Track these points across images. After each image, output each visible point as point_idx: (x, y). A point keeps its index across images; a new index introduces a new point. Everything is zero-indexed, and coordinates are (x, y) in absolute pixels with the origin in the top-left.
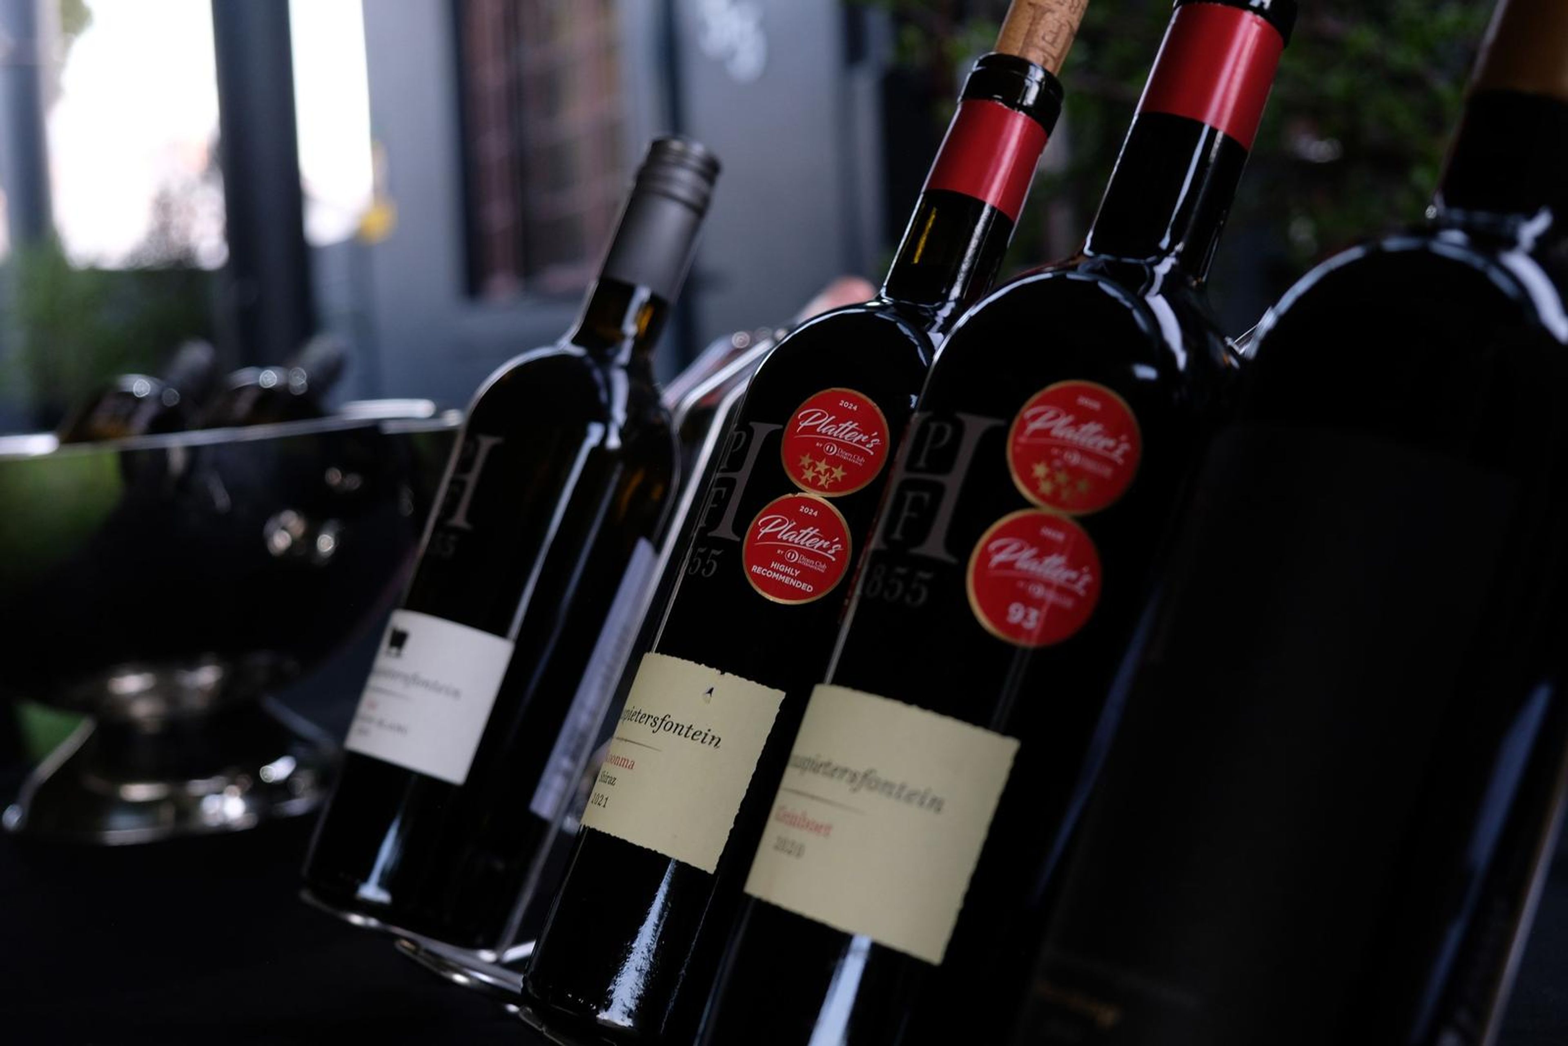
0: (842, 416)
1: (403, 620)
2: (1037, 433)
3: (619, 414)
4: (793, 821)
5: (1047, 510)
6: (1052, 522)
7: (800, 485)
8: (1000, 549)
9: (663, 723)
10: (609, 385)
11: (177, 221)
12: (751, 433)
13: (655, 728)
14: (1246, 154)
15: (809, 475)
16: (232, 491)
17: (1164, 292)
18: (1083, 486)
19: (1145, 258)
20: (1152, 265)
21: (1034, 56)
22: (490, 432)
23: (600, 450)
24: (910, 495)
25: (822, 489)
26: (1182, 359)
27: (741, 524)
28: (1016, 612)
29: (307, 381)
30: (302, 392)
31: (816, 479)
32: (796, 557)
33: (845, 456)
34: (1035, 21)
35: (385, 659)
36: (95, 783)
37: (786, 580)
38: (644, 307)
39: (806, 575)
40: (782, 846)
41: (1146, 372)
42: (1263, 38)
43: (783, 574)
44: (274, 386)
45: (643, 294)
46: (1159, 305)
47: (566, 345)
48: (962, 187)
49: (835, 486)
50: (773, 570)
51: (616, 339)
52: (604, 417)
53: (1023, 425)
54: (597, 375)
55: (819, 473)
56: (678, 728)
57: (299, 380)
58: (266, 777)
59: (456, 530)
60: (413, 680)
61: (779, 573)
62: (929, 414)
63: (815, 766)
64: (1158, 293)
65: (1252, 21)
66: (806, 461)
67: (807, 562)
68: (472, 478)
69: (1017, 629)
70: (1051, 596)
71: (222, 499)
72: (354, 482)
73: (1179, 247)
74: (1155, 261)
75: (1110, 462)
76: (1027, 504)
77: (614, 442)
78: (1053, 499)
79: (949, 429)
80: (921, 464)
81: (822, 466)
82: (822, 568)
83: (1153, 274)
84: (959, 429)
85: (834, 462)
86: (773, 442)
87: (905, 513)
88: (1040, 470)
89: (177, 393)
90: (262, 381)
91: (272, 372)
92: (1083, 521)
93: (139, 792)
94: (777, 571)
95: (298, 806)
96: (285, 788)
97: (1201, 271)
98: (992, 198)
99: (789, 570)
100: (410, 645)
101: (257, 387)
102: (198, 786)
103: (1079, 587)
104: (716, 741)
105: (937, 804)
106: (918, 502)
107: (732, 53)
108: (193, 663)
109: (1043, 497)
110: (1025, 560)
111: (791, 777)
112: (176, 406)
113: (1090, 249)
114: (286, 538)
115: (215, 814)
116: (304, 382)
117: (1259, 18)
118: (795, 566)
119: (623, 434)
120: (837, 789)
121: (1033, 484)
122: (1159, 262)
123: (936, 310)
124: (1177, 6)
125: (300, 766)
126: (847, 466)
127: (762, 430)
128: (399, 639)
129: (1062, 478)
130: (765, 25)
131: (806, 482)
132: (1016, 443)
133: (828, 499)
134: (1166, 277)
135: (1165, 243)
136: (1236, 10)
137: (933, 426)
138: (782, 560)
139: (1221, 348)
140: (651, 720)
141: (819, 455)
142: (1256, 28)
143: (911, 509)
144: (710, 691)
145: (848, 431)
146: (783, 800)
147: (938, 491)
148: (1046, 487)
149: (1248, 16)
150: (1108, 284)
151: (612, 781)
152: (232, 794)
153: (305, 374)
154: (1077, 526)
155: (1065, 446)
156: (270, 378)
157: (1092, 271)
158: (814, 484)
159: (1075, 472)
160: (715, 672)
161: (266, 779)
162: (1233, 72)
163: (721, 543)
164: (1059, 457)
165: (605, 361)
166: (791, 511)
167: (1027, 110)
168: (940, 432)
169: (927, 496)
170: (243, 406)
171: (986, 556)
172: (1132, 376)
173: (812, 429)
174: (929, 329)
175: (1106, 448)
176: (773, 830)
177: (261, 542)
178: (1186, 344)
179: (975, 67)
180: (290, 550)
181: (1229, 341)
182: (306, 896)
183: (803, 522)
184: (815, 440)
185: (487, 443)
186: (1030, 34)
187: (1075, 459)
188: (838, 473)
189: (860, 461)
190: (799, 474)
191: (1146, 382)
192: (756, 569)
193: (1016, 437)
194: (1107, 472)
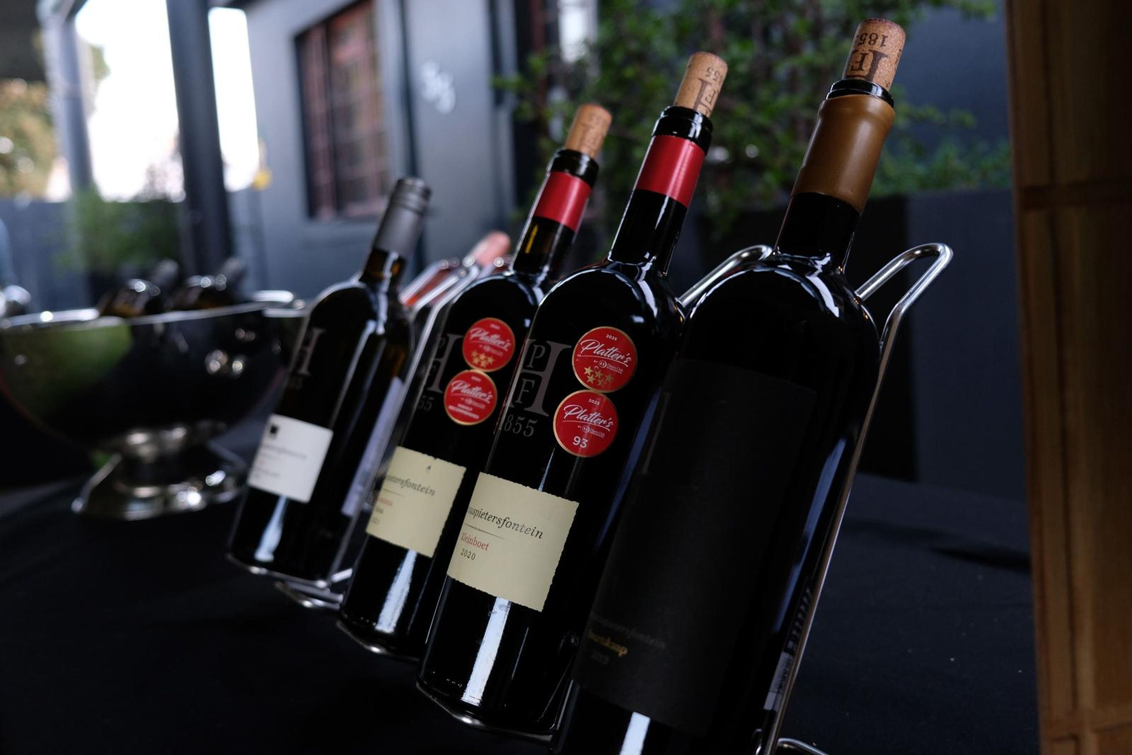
0: (492, 332)
1: (277, 420)
2: (587, 352)
3: (383, 315)
4: (469, 541)
5: (592, 390)
6: (594, 396)
7: (472, 366)
8: (569, 410)
9: (406, 483)
10: (377, 302)
11: (158, 180)
12: (447, 339)
13: (403, 485)
14: (686, 209)
15: (476, 361)
16: (188, 341)
17: (646, 279)
18: (609, 378)
19: (637, 263)
20: (640, 266)
21: (584, 150)
22: (319, 326)
23: (374, 336)
24: (525, 381)
25: (482, 368)
26: (655, 311)
27: (444, 384)
28: (577, 441)
29: (226, 283)
30: (224, 288)
31: (479, 363)
32: (470, 402)
33: (494, 351)
34: (585, 132)
35: (267, 440)
36: (121, 487)
37: (466, 413)
38: (395, 262)
39: (475, 410)
40: (465, 553)
41: (639, 319)
42: (695, 153)
43: (465, 410)
44: (209, 287)
45: (394, 256)
46: (644, 285)
47: (354, 282)
48: (549, 215)
49: (489, 366)
50: (459, 408)
51: (380, 280)
52: (375, 317)
53: (580, 348)
54: (372, 297)
55: (481, 360)
56: (413, 486)
57: (222, 281)
58: (209, 482)
59: (303, 376)
60: (282, 451)
61: (463, 409)
62: (535, 340)
63: (480, 514)
64: (644, 280)
65: (689, 145)
66: (474, 354)
67: (476, 404)
68: (310, 350)
69: (576, 449)
70: (594, 432)
71: (183, 345)
72: (252, 336)
73: (654, 258)
74: (642, 264)
75: (622, 366)
76: (582, 388)
77: (381, 330)
78: (595, 385)
79: (544, 348)
80: (530, 365)
81: (482, 357)
82: (483, 407)
83: (641, 271)
84: (548, 349)
85: (488, 354)
86: (458, 343)
87: (522, 390)
88: (588, 371)
89: (159, 289)
90: (203, 284)
91: (208, 279)
92: (608, 395)
93: (145, 492)
94: (461, 409)
95: (226, 497)
96: (220, 488)
97: (665, 269)
98: (564, 220)
99: (467, 408)
100: (280, 434)
101: (199, 287)
102: (175, 488)
103: (607, 428)
104: (433, 492)
105: (539, 534)
106: (528, 385)
107: (438, 99)
108: (170, 426)
109: (589, 384)
110: (581, 415)
111: (469, 518)
112: (158, 296)
113: (611, 258)
114: (217, 365)
115: (183, 502)
116: (224, 283)
117: (693, 143)
118: (470, 406)
119: (386, 326)
120: (491, 526)
121: (585, 378)
122: (644, 265)
123: (536, 277)
124: (654, 135)
125: (228, 475)
126: (495, 356)
127: (453, 338)
128: (274, 430)
129: (599, 374)
130: (455, 85)
131: (475, 365)
132: (576, 357)
133: (487, 373)
134: (647, 272)
135: (647, 256)
136: (682, 139)
137: (536, 347)
138: (463, 403)
139: (672, 303)
140: (400, 482)
141: (481, 351)
142: (691, 148)
143: (525, 389)
144: (429, 468)
145: (495, 339)
146: (465, 530)
147: (539, 379)
148: (591, 379)
149: (687, 142)
150: (620, 275)
151: (381, 511)
152: (193, 490)
153: (225, 278)
154: (606, 398)
155: (600, 359)
156: (206, 282)
157: (613, 269)
158: (478, 365)
159: (605, 371)
160: (431, 458)
161: (209, 484)
162: (680, 170)
163: (433, 394)
164: (597, 364)
165: (375, 290)
166: (468, 379)
167: (581, 177)
168: (539, 351)
169: (533, 382)
170: (193, 297)
171: (562, 413)
172: (632, 321)
173: (477, 339)
174: (533, 286)
175: (620, 359)
176: (460, 545)
177: (203, 367)
178: (657, 305)
179: (556, 156)
180: (219, 372)
181: (677, 299)
182: (230, 557)
183: (473, 384)
184: (479, 344)
185: (317, 332)
186: (582, 139)
187: (605, 365)
188: (491, 360)
189: (500, 354)
190: (471, 359)
191: (639, 324)
192: (451, 407)
193: (576, 354)
194: (621, 371)
